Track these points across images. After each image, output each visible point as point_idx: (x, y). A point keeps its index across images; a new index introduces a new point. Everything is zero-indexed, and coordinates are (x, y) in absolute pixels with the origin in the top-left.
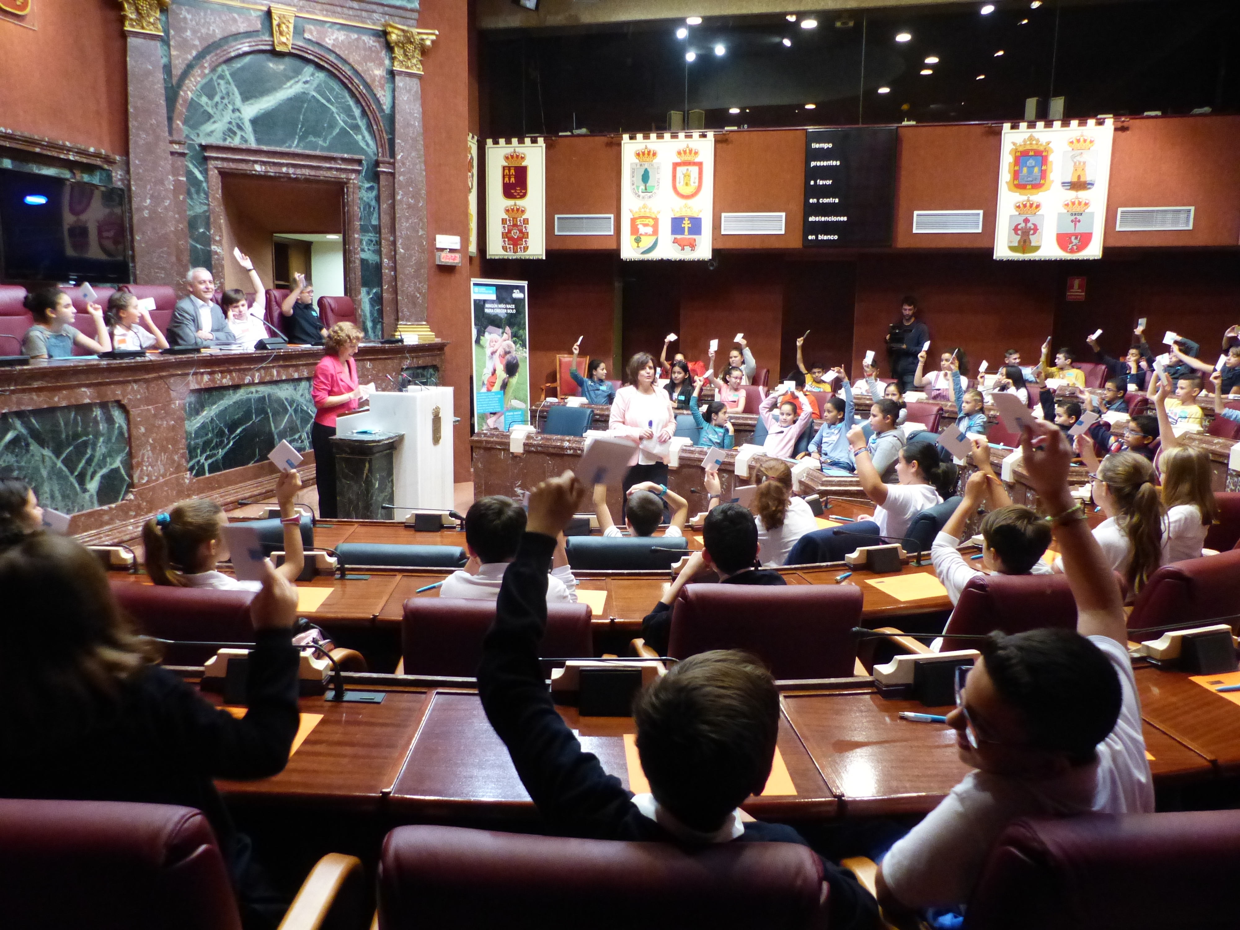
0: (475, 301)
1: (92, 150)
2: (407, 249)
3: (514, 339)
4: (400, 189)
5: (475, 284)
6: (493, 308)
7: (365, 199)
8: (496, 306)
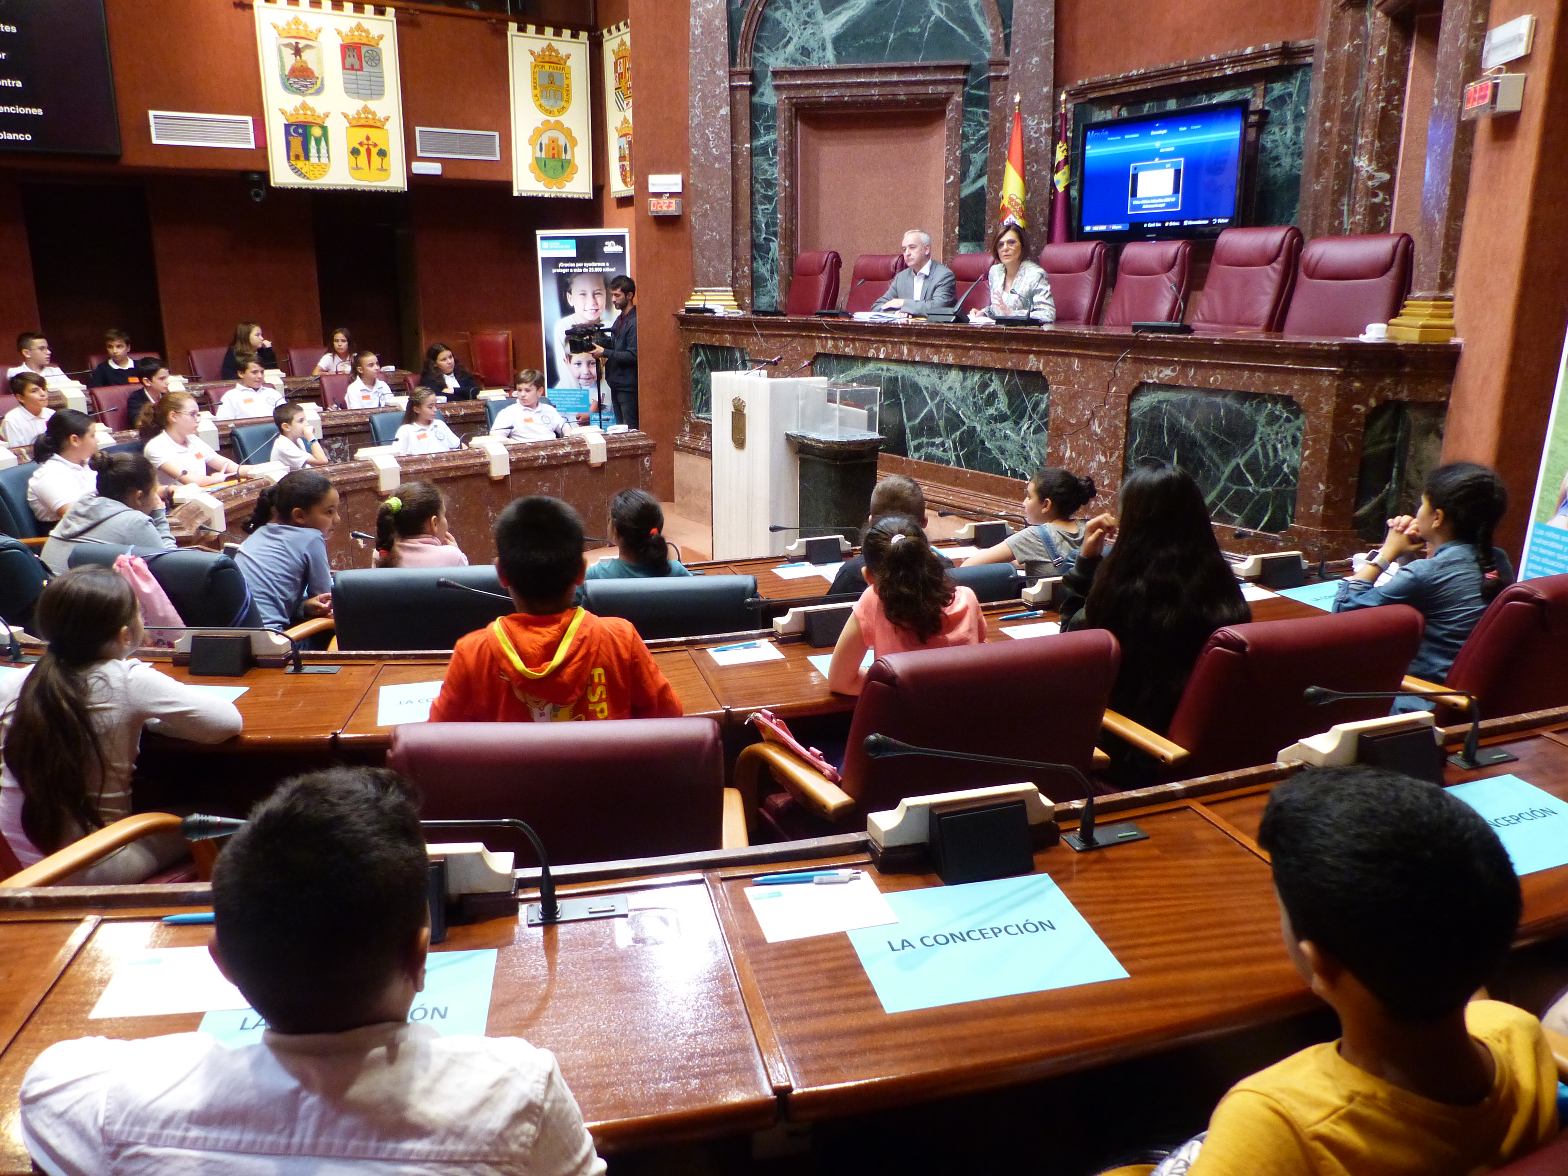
1: (1249, 50)
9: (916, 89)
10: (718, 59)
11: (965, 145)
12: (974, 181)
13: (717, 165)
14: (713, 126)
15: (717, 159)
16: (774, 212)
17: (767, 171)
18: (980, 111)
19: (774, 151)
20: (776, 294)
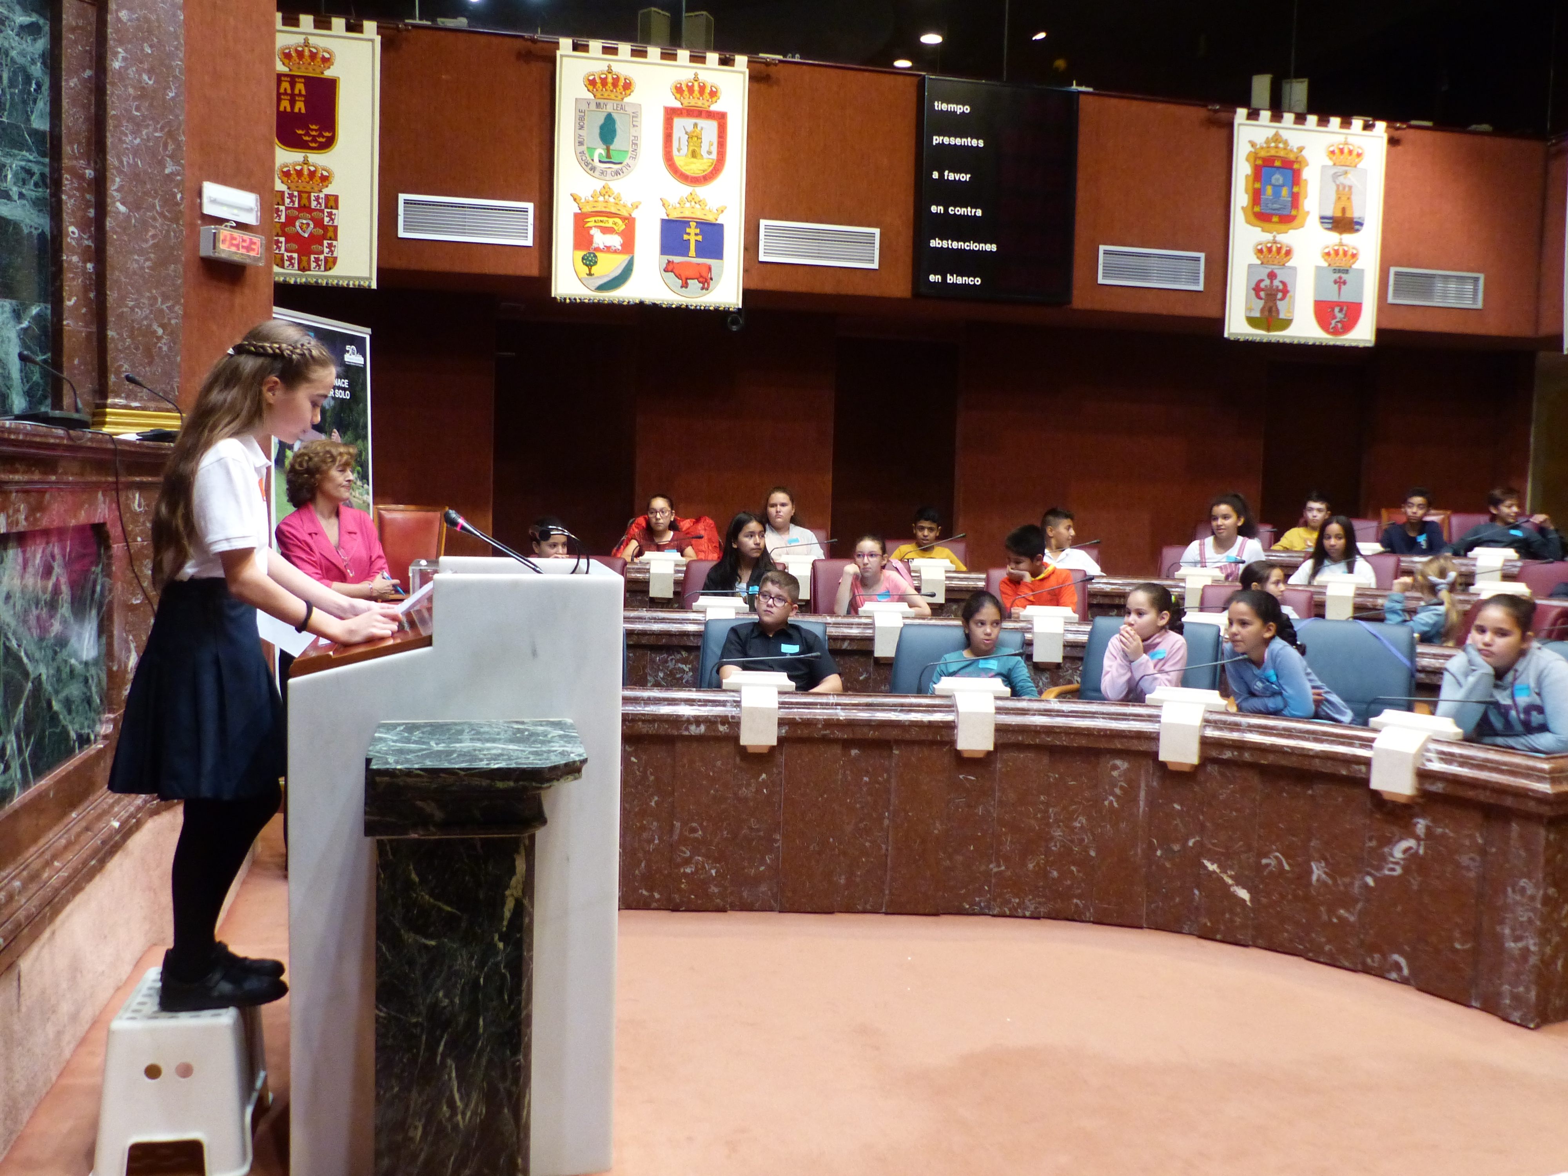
2: (135, 206)
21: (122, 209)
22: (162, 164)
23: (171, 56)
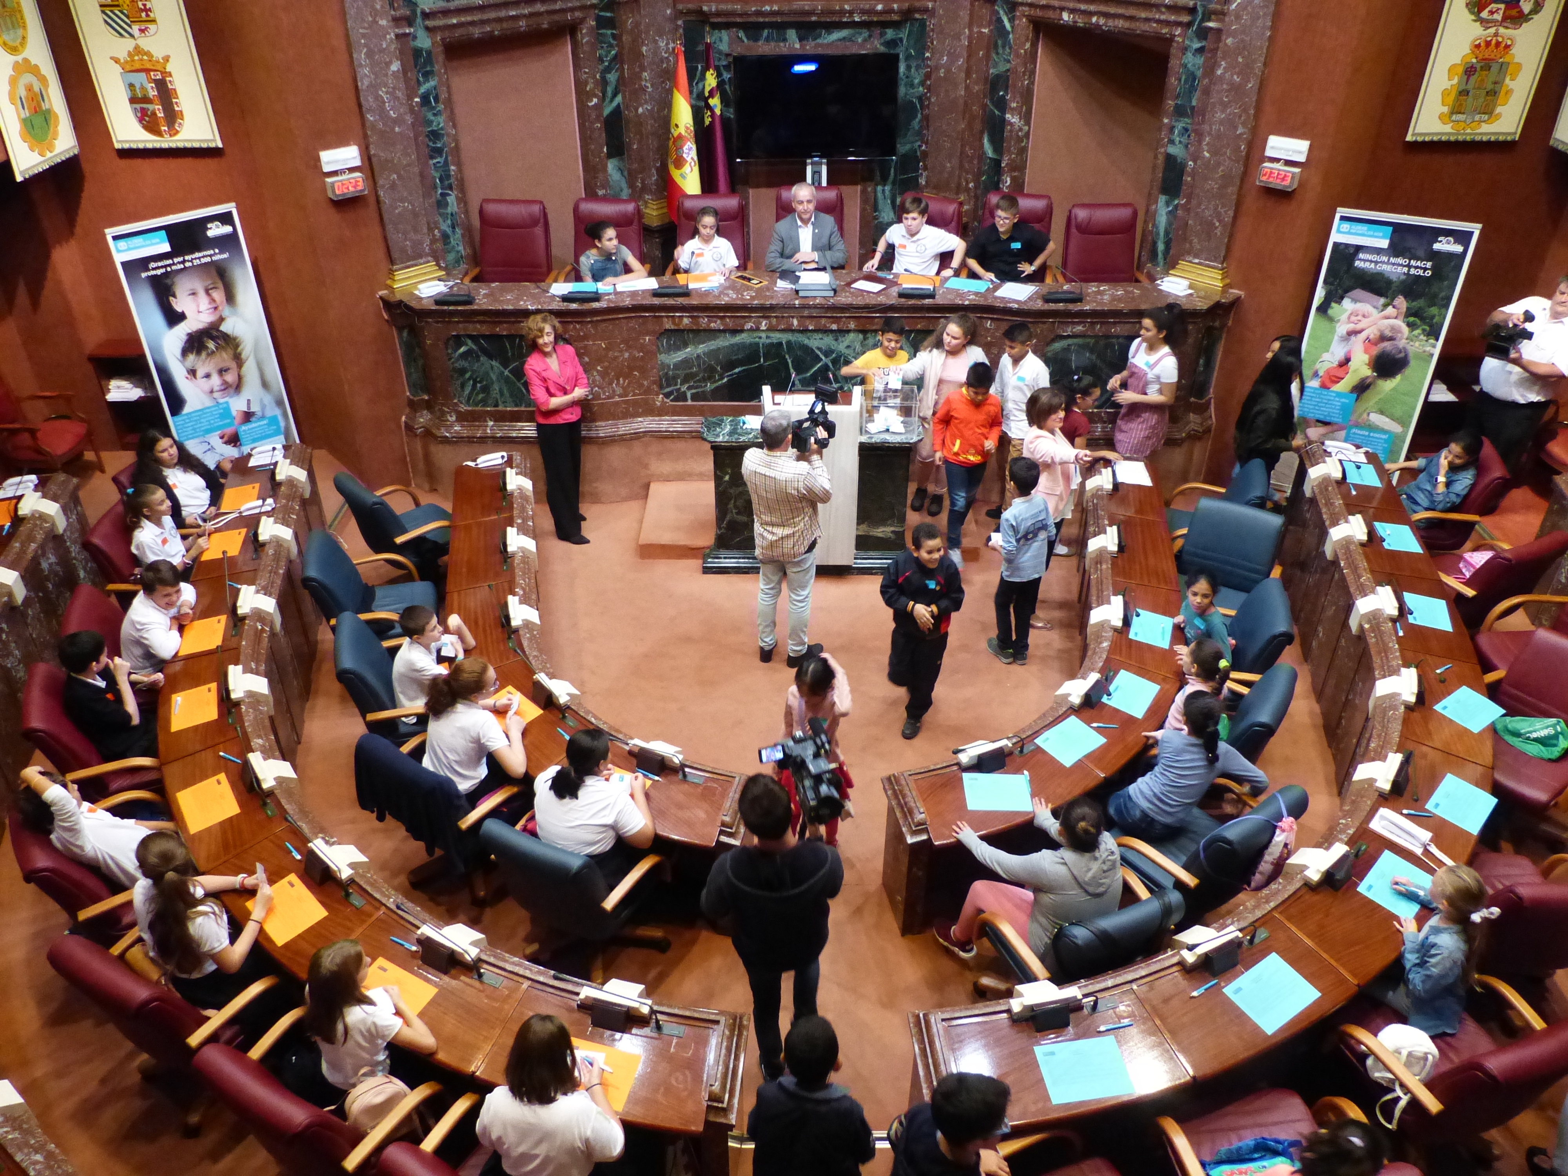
0: (1336, 245)
2: (1214, 152)
3: (1412, 319)
4: (1223, 58)
5: (1343, 218)
6: (1376, 263)
7: (1189, 65)
8: (1385, 259)
9: (556, 17)
10: (378, 7)
11: (601, 67)
12: (612, 101)
13: (397, 129)
14: (386, 86)
15: (396, 121)
16: (446, 163)
17: (432, 122)
18: (609, 32)
19: (437, 99)
20: (461, 248)
21: (1207, 155)
22: (1236, 128)
23: (1254, 61)
